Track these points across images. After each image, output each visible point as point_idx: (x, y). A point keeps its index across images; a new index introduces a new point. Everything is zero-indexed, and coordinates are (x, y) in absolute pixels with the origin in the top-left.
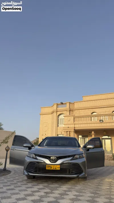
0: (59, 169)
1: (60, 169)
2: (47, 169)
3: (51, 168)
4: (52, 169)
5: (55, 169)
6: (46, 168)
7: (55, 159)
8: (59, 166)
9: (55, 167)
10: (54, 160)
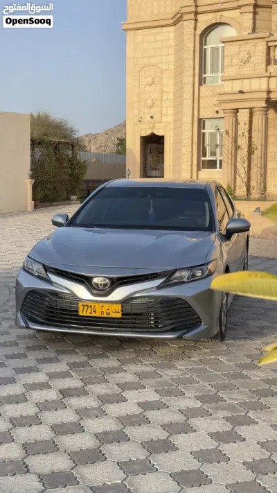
0: (119, 315)
1: (123, 314)
2: (80, 313)
3: (95, 312)
4: (98, 314)
5: (105, 315)
6: (78, 311)
7: (105, 285)
8: (119, 307)
9: (105, 310)
10: (101, 287)
